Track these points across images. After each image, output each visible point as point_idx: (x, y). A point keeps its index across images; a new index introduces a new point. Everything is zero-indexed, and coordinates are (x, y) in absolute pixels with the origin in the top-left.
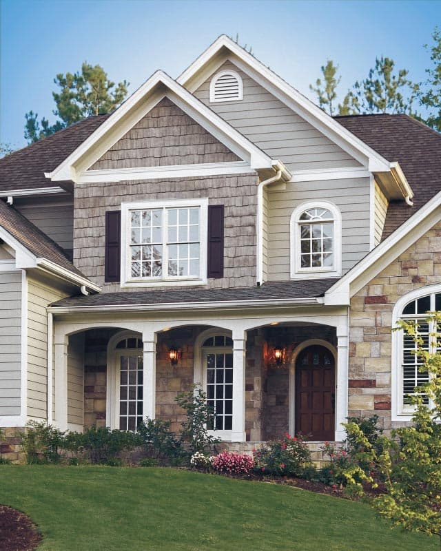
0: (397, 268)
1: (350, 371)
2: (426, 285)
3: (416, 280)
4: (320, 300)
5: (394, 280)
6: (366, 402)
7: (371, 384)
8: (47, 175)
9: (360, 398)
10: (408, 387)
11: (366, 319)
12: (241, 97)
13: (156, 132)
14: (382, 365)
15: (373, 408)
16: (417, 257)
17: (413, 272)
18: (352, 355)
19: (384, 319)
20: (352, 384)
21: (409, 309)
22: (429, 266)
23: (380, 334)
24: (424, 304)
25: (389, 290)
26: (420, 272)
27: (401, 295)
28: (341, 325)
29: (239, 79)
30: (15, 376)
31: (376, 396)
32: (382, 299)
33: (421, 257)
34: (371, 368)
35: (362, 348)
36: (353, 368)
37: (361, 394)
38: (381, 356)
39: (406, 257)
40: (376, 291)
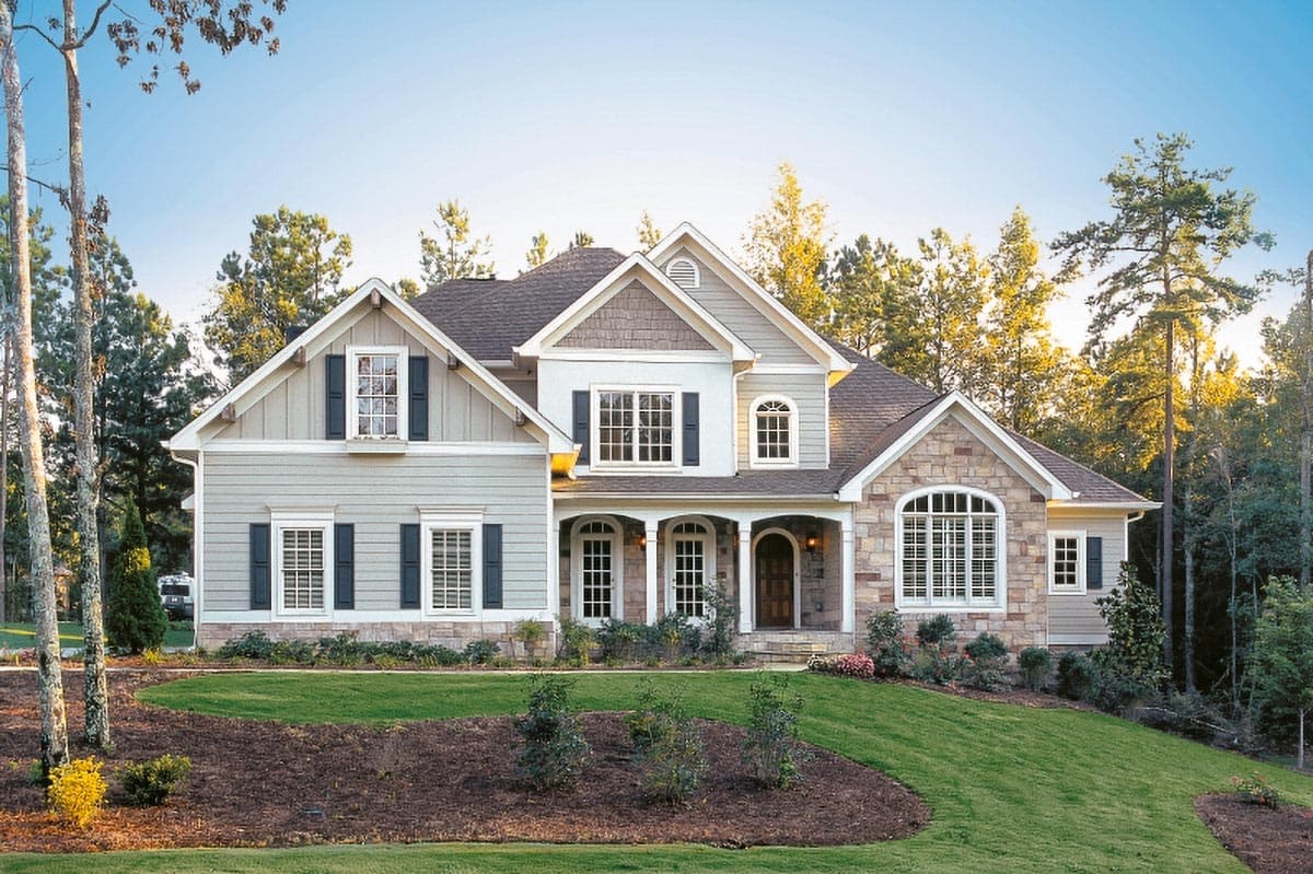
0: (898, 467)
1: (856, 564)
2: (924, 485)
3: (916, 480)
4: (836, 497)
5: (895, 480)
6: (872, 595)
7: (876, 577)
8: (515, 349)
9: (866, 590)
10: (907, 580)
11: (871, 515)
12: (697, 285)
13: (627, 314)
14: (886, 560)
15: (878, 600)
16: (915, 458)
17: (912, 472)
18: (857, 550)
19: (887, 516)
20: (858, 577)
21: (909, 507)
22: (928, 466)
23: (883, 530)
24: (922, 504)
25: (892, 489)
26: (920, 473)
27: (902, 493)
28: (845, 520)
29: (695, 267)
30: (541, 586)
31: (881, 589)
32: (885, 497)
33: (921, 459)
34: (877, 561)
35: (868, 544)
36: (860, 562)
37: (867, 587)
38: (884, 551)
39: (906, 458)
40: (880, 490)
